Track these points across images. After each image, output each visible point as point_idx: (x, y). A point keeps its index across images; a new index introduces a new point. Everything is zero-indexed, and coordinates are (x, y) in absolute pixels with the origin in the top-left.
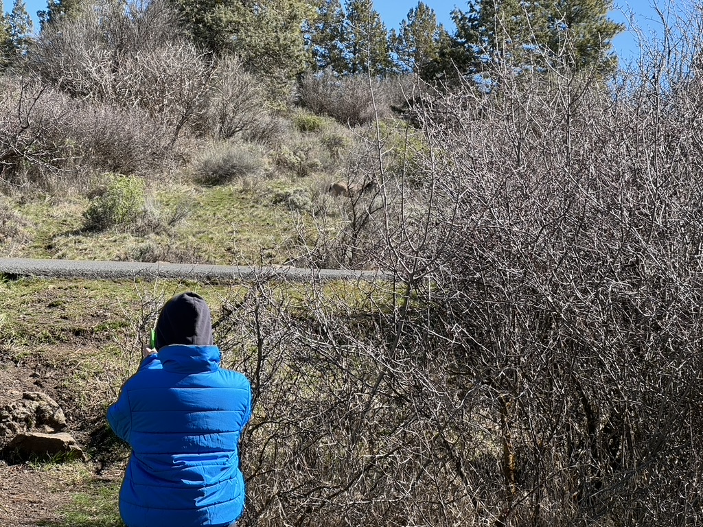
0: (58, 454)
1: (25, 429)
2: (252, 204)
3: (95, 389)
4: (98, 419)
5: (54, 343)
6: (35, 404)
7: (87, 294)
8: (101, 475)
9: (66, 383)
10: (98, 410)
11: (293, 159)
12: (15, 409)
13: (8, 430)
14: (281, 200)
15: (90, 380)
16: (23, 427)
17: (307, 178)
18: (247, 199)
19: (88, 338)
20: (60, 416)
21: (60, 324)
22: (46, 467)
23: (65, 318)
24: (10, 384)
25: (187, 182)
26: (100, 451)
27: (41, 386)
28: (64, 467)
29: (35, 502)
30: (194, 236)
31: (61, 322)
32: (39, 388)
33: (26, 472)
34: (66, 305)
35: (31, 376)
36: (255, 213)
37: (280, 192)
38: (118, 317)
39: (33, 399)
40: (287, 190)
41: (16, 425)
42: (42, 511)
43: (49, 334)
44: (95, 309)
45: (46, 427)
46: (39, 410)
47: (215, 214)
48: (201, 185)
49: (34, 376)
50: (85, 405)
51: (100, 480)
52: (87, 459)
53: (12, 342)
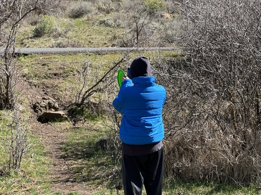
0: (59, 119)
1: (45, 110)
2: (92, 25)
3: (66, 95)
4: (70, 106)
5: (47, 79)
6: (47, 101)
7: (55, 60)
8: (75, 126)
9: (56, 93)
10: (69, 102)
11: (104, 7)
12: (41, 103)
13: (39, 111)
14: (102, 23)
15: (64, 92)
16: (44, 110)
17: (110, 14)
18: (89, 23)
19: (60, 76)
20: (56, 105)
21: (48, 72)
22: (56, 123)
23: (50, 69)
24: (36, 94)
25: (66, 17)
26: (72, 117)
27: (47, 95)
28: (62, 123)
29: (56, 136)
30: (75, 37)
31: (48, 71)
32: (46, 95)
33: (49, 125)
34: (49, 65)
35: (42, 91)
36: (94, 28)
37: (102, 20)
38: (69, 69)
39: (46, 99)
40: (104, 19)
41: (42, 109)
42: (59, 139)
43: (45, 75)
44: (60, 66)
45: (52, 109)
46: (49, 103)
47: (79, 29)
48: (71, 18)
49: (44, 91)
50: (64, 101)
51: (75, 128)
52: (69, 120)
53: (32, 79)
